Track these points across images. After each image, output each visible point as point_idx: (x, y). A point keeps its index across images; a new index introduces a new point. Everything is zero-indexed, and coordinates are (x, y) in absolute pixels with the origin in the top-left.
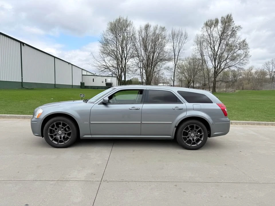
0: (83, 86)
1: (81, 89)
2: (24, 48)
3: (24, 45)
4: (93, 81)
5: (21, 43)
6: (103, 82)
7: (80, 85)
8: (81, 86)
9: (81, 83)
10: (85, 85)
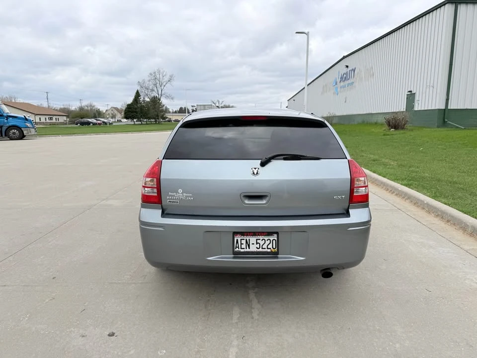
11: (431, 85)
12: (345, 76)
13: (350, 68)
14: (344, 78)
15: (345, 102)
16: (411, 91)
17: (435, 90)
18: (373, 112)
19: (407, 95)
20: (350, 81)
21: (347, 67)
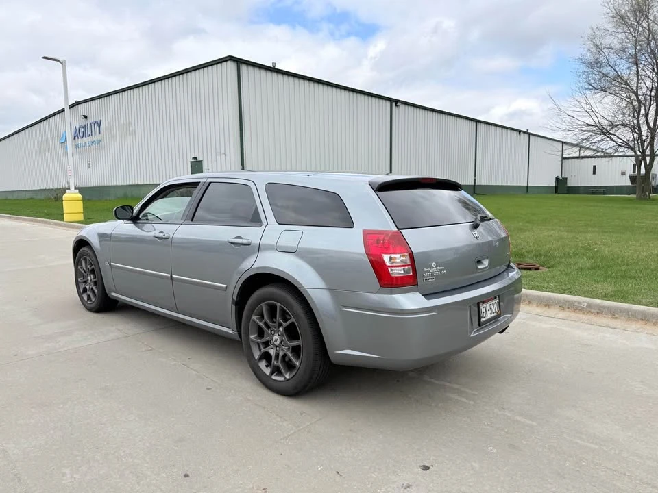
0: (561, 186)
1: (556, 195)
2: (399, 112)
3: (399, 104)
4: (594, 173)
5: (391, 100)
6: (623, 174)
7: (554, 185)
8: (556, 187)
9: (557, 179)
10: (569, 184)
11: (223, 152)
12: (82, 130)
13: (90, 120)
14: (80, 133)
15: (89, 167)
16: (196, 158)
17: (228, 158)
18: (139, 183)
19: (191, 162)
20: (93, 138)
21: (86, 117)
